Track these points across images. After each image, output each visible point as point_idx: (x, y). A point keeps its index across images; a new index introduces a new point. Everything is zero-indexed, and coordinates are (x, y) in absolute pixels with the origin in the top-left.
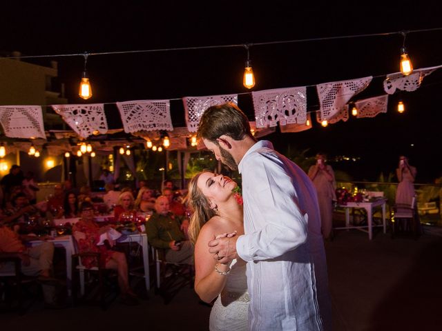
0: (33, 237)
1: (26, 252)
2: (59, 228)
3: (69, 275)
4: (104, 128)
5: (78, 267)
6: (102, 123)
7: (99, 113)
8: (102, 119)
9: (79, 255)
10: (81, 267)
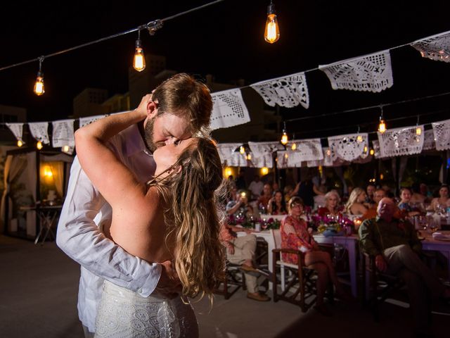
0: (239, 228)
1: (232, 241)
2: (262, 223)
3: (271, 269)
4: (305, 102)
5: (278, 263)
6: (304, 95)
7: (300, 83)
8: (303, 90)
9: (280, 250)
10: (282, 263)
